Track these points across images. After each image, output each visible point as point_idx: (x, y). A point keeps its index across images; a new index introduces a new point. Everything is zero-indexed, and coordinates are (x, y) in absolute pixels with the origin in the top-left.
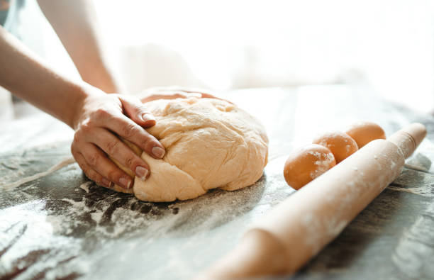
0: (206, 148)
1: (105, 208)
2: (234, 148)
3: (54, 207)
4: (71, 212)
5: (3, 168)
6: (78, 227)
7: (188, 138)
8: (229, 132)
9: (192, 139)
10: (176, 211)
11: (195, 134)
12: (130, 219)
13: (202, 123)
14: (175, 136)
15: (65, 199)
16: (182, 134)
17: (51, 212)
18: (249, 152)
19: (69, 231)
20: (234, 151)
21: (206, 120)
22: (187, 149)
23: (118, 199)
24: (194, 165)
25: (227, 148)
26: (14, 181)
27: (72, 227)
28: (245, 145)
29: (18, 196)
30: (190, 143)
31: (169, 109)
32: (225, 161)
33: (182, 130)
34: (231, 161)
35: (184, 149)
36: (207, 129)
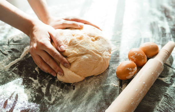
0: (86, 64)
1: (47, 84)
2: (98, 63)
3: (26, 83)
4: (33, 87)
5: (1, 54)
6: (37, 96)
7: (79, 60)
8: (96, 56)
9: (81, 61)
10: (74, 89)
11: (82, 58)
12: (56, 92)
13: (85, 52)
14: (74, 59)
15: (30, 78)
16: (77, 58)
17: (25, 86)
18: (103, 63)
19: (34, 99)
20: (98, 64)
21: (87, 50)
22: (79, 65)
23: (51, 78)
24: (81, 72)
25: (95, 64)
26: (7, 64)
27: (35, 97)
28: (102, 61)
29: (11, 74)
30: (80, 63)
31: (71, 43)
32: (94, 69)
33: (77, 55)
34: (96, 68)
35: (77, 65)
36: (87, 55)
